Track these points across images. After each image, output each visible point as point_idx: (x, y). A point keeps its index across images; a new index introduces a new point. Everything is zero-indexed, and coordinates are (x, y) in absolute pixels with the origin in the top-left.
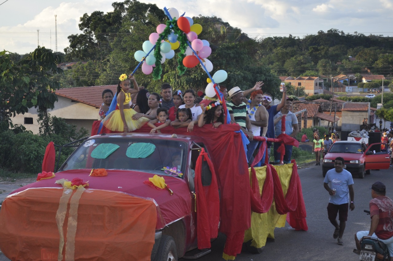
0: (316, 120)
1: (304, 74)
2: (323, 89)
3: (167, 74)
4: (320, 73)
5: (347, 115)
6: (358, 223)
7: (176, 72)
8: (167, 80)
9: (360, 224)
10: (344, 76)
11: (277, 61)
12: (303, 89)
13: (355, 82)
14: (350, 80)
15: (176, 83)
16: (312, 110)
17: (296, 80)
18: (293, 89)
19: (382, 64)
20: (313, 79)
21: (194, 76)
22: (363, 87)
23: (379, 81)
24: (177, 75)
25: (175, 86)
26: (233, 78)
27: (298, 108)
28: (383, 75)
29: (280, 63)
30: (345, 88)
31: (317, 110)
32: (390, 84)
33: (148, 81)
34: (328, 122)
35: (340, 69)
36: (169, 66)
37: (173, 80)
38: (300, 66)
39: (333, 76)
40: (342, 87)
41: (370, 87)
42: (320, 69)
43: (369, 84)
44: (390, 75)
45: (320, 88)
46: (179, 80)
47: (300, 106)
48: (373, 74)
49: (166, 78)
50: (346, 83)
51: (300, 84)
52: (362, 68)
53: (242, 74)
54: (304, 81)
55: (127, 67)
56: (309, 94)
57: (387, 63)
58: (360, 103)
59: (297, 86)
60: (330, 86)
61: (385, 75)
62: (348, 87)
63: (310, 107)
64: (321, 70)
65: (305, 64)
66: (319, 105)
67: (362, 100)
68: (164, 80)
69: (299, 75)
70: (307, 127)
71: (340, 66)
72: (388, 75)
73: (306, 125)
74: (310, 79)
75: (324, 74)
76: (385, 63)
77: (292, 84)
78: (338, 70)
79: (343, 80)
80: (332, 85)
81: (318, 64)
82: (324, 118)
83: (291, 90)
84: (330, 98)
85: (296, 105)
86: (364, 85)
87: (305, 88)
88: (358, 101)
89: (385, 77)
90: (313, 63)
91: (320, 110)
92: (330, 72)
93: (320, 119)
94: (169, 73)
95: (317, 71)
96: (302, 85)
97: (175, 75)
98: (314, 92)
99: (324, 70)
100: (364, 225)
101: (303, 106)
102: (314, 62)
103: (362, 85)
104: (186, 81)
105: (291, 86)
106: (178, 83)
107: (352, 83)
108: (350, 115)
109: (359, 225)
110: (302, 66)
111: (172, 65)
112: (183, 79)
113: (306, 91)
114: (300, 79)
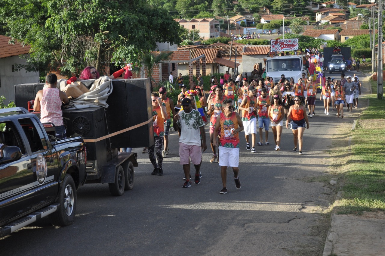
0: (215, 66)
1: (198, 16)
2: (219, 31)
3: (50, 19)
4: (215, 14)
5: (248, 60)
6: (277, 177)
7: (61, 17)
8: (50, 25)
9: (279, 177)
10: (241, 16)
11: (167, 2)
12: (198, 32)
13: (254, 23)
14: (248, 21)
15: (62, 29)
16: (210, 55)
17: (190, 22)
18: (186, 33)
19: (281, 3)
20: (208, 21)
21: (83, 20)
22: (262, 28)
23: (279, 21)
24: (63, 20)
25: (61, 32)
26: (127, 22)
27: (195, 53)
28: (283, 15)
29: (170, 4)
30: (243, 30)
31: (216, 55)
32: (291, 24)
33: (28, 28)
34: (228, 67)
35: (236, 9)
36: (53, 10)
37: (58, 25)
38: (193, 6)
39: (229, 17)
40: (239, 28)
41: (269, 28)
42: (215, 9)
43: (269, 25)
44: (291, 14)
45: (216, 31)
46: (65, 25)
47: (196, 52)
48: (272, 14)
49: (49, 24)
50: (243, 25)
51: (194, 27)
52: (260, 8)
53: (136, 17)
54: (198, 23)
55: (2, 13)
56: (204, 37)
57: (287, 2)
58: (260, 46)
59: (190, 29)
60: (227, 28)
61: (285, 15)
62: (246, 28)
63: (208, 52)
64: (216, 11)
65: (199, 4)
66: (217, 50)
67: (262, 43)
68: (47, 26)
69: (192, 17)
70: (207, 75)
71: (236, 6)
72: (289, 15)
73: (205, 72)
74: (204, 21)
75: (219, 15)
76: (284, 2)
77: (185, 27)
78: (235, 10)
79: (240, 21)
80: (229, 27)
81: (212, 4)
82: (223, 63)
83: (184, 34)
84: (228, 41)
85: (193, 50)
86: (263, 26)
87: (200, 31)
88: (259, 44)
89: (285, 16)
90: (207, 3)
91: (219, 55)
92: (225, 12)
93: (219, 65)
94: (52, 17)
95: (212, 12)
96: (197, 28)
97: (60, 20)
98: (210, 35)
99: (219, 11)
100: (283, 179)
101: (200, 52)
102: (209, 2)
103: (261, 27)
104: (74, 26)
105: (185, 29)
106: (64, 28)
107: (250, 24)
108: (251, 60)
109: (278, 179)
110: (195, 6)
111: (56, 8)
112: (71, 24)
113: (201, 35)
114: (194, 21)
